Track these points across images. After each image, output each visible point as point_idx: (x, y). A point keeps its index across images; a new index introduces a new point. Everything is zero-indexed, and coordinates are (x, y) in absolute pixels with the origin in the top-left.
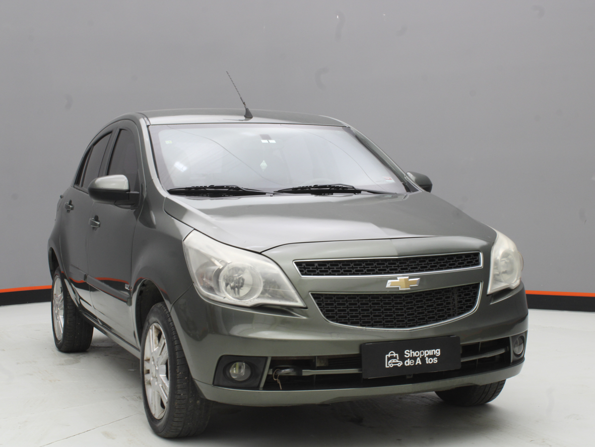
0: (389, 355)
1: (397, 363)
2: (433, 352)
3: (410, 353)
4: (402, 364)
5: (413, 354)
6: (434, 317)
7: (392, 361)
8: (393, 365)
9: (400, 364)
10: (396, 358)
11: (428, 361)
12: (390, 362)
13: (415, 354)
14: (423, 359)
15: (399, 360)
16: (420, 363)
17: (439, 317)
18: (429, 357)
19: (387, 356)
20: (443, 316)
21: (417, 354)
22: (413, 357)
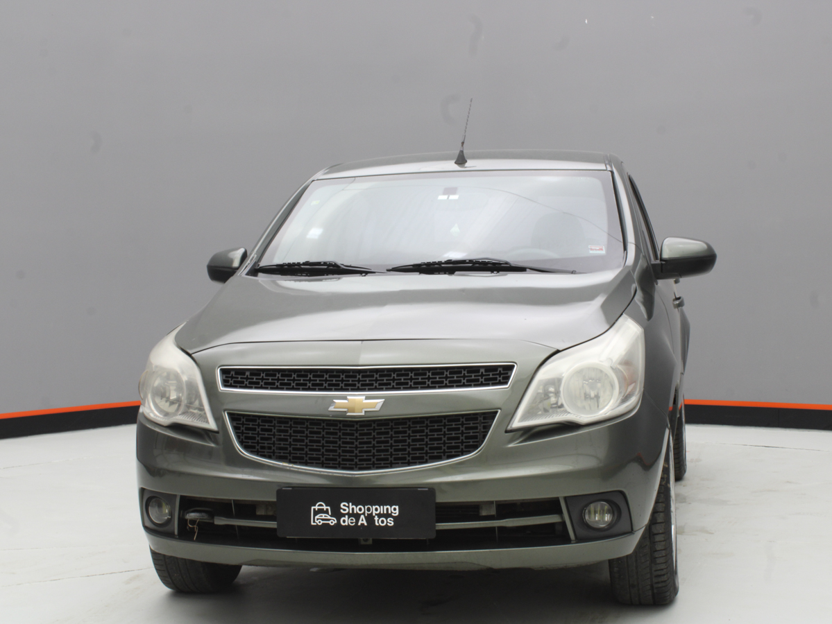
0: (317, 507)
1: (329, 520)
2: (387, 509)
3: (348, 507)
4: (336, 522)
5: (353, 509)
6: (405, 459)
7: (321, 516)
8: (322, 522)
9: (333, 522)
10: (326, 512)
11: (378, 522)
12: (317, 517)
13: (356, 510)
14: (370, 518)
15: (331, 516)
16: (366, 524)
17: (413, 458)
18: (380, 515)
19: (313, 508)
20: (422, 458)
21: (360, 509)
22: (352, 514)
